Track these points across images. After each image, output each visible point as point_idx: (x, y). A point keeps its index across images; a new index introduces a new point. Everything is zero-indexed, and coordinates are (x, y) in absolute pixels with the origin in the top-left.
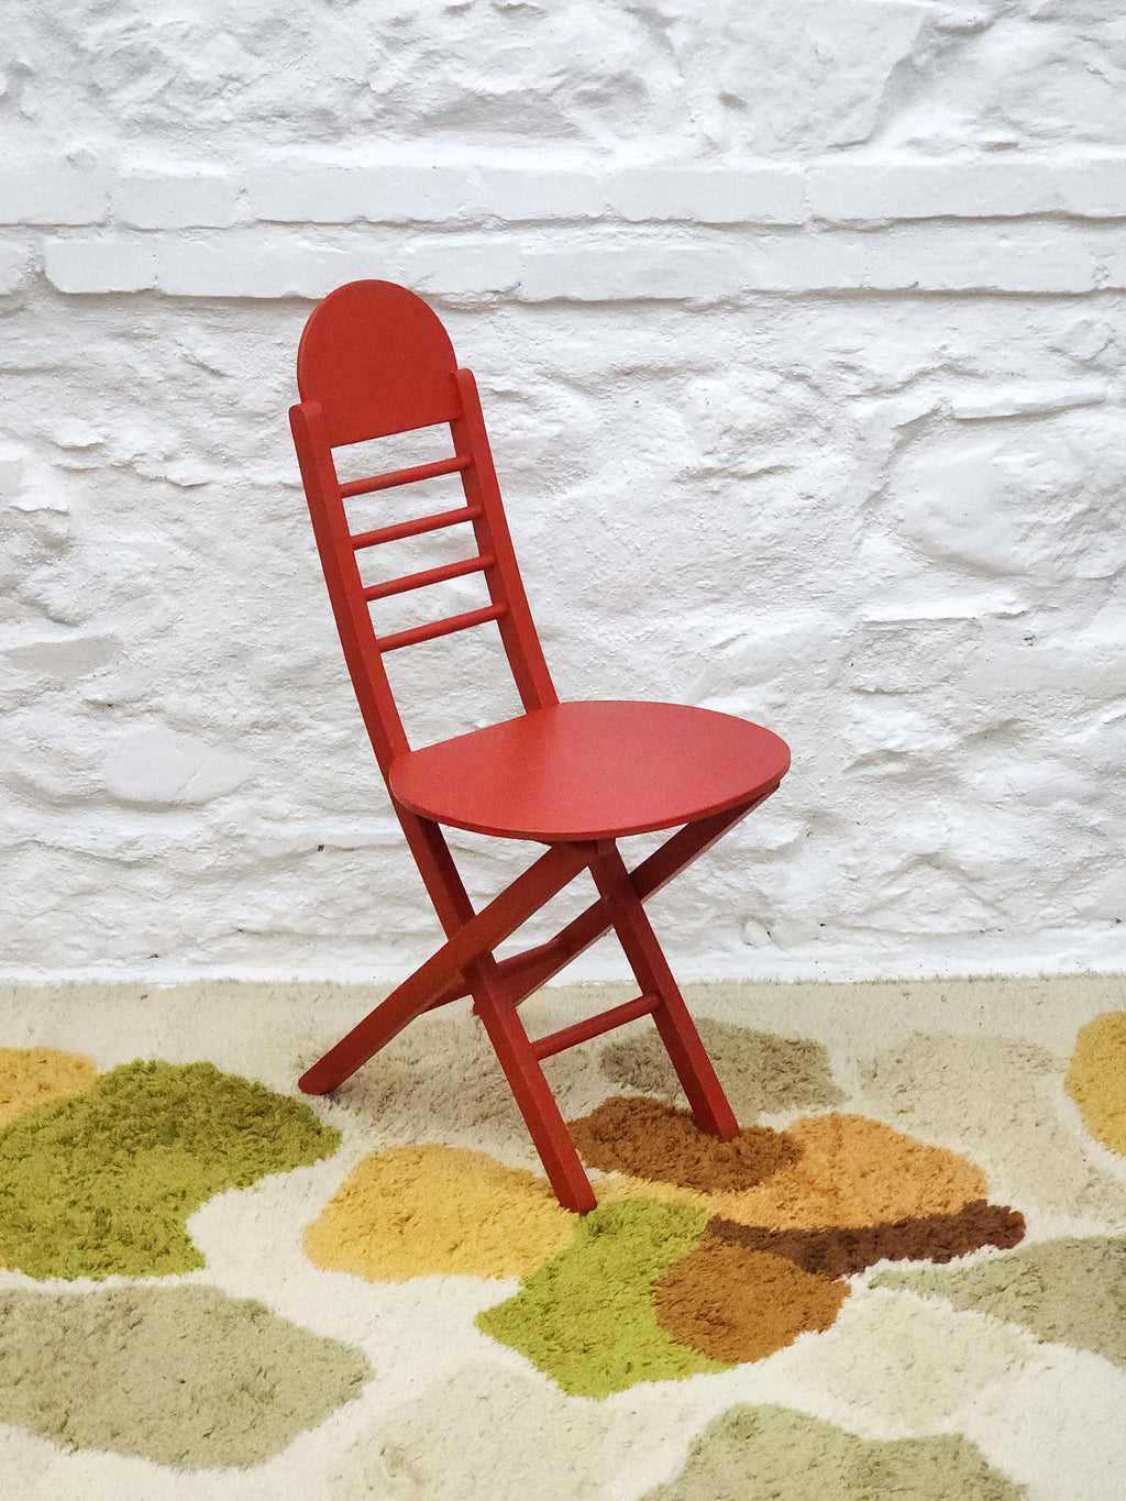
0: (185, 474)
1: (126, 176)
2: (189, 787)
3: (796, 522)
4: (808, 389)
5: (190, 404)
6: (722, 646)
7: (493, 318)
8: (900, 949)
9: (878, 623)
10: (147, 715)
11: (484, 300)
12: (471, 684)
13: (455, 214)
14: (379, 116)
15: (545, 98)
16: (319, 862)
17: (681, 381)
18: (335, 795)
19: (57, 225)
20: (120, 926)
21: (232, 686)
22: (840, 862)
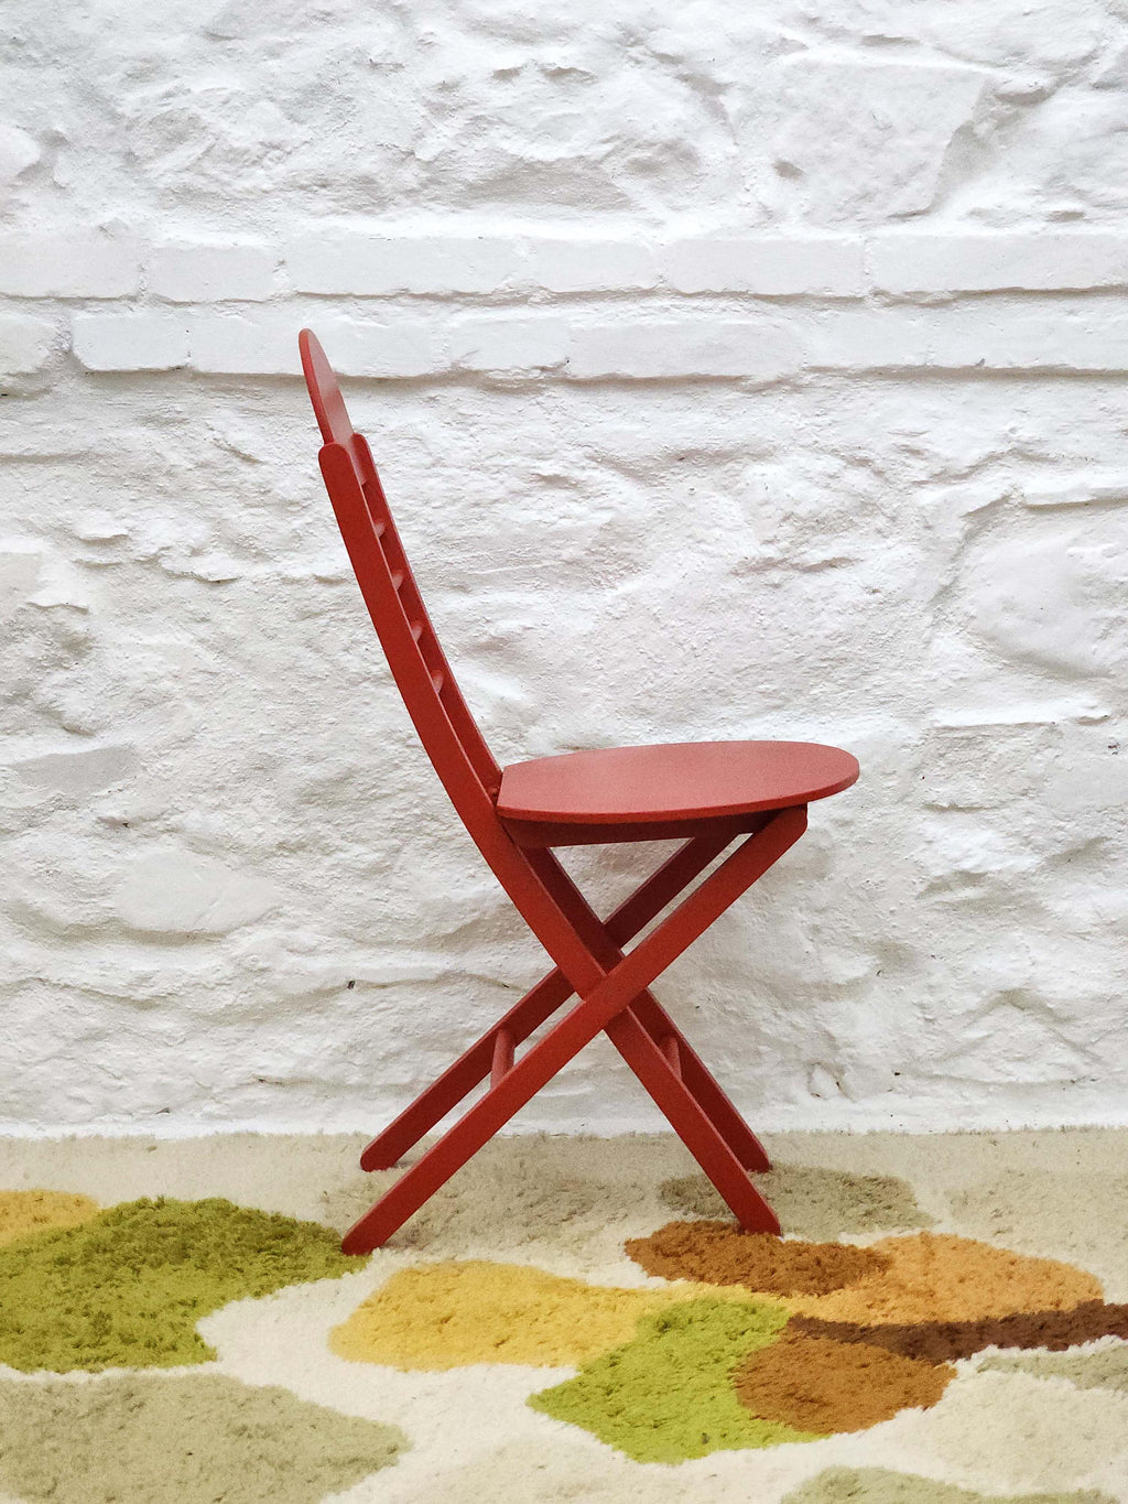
0: (212, 569)
1: (159, 247)
2: (208, 916)
3: (860, 619)
4: (872, 475)
5: (218, 494)
7: (540, 399)
8: (984, 1102)
9: (952, 729)
10: (165, 836)
11: (531, 376)
13: (501, 286)
14: (424, 186)
15: (595, 165)
16: (349, 1000)
17: (738, 467)
18: (367, 925)
19: (88, 299)
20: (127, 1075)
21: (258, 801)
22: (915, 1001)
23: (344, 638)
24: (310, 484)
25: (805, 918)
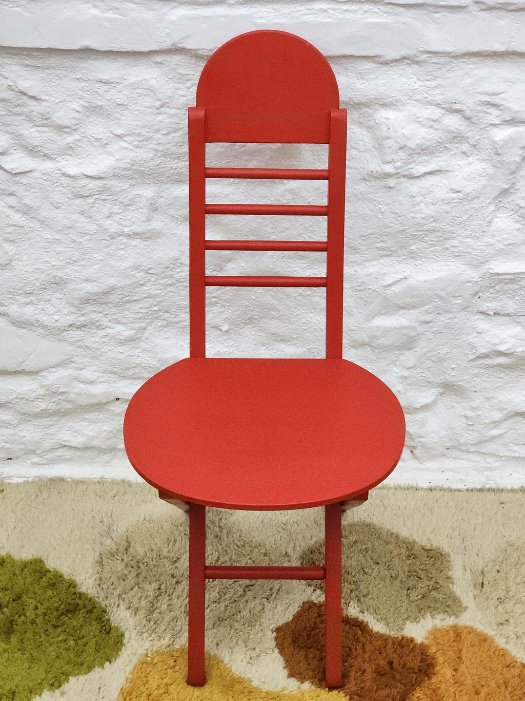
0: (14, 166)
2: (27, 362)
3: (446, 208)
4: (463, 119)
5: (15, 118)
6: (389, 286)
8: (498, 464)
9: (498, 274)
12: (217, 303)
16: (117, 407)
17: (370, 111)
18: (127, 369)
21: (55, 301)
22: (462, 414)
23: (105, 211)
24: (77, 115)
25: (397, 371)
